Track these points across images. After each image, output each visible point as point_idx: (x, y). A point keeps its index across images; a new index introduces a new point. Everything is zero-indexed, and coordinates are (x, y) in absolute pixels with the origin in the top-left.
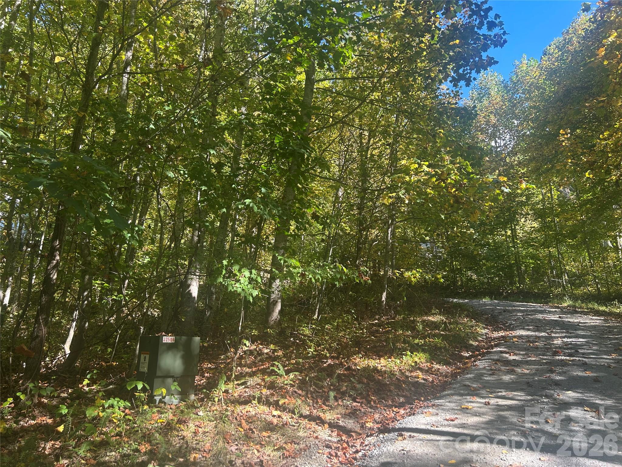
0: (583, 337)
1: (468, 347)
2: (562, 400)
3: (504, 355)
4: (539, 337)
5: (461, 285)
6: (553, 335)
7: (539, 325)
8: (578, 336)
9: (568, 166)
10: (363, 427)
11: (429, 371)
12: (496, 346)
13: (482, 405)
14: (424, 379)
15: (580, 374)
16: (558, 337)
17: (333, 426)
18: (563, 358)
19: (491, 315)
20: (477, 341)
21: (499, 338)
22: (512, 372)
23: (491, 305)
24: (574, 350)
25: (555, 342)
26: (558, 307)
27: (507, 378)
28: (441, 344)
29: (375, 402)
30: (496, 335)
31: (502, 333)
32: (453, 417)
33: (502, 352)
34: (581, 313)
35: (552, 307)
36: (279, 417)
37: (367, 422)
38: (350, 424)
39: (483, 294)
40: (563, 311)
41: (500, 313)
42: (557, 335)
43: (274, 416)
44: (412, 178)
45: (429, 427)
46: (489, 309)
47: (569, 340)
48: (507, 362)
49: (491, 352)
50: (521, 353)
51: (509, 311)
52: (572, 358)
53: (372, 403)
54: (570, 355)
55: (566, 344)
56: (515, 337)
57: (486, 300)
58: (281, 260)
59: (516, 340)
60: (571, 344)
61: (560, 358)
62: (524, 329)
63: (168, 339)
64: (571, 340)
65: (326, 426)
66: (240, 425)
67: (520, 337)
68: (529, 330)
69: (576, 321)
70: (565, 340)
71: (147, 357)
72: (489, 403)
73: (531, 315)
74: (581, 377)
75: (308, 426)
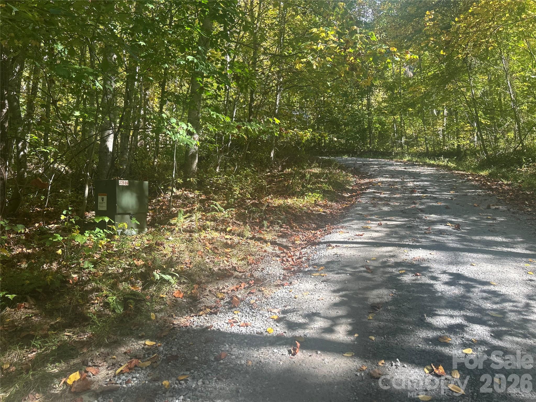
0: (426, 181)
1: (347, 191)
2: (429, 220)
3: (377, 194)
4: (396, 182)
5: (324, 146)
6: (405, 180)
7: (393, 174)
8: (422, 181)
9: (430, 44)
10: (293, 243)
11: (325, 206)
12: (368, 188)
13: (376, 225)
14: (324, 212)
15: (434, 204)
16: (409, 182)
17: (273, 243)
18: (419, 195)
19: (354, 168)
20: (351, 186)
21: (366, 183)
22: (388, 205)
23: (351, 160)
24: (424, 190)
25: (409, 185)
26: (401, 162)
27: (386, 209)
28: (327, 188)
29: (296, 228)
30: (362, 181)
31: (367, 180)
32: (361, 233)
33: (374, 192)
34: (419, 165)
35: (397, 161)
36: (231, 239)
37: (296, 240)
38: (284, 241)
39: (343, 153)
40: (405, 164)
41: (360, 166)
42: (408, 180)
43: (227, 239)
44: (319, 46)
45: (346, 240)
46: (351, 163)
47: (418, 183)
48: (381, 199)
49: (365, 193)
50: (388, 193)
51: (367, 165)
52: (425, 195)
53: (294, 228)
54: (422, 193)
55: (417, 186)
56: (379, 182)
57: (345, 157)
58: (213, 114)
59: (380, 184)
60: (420, 186)
61: (416, 195)
62: (382, 177)
63: (123, 183)
64: (419, 183)
65: (269, 243)
66: (205, 245)
67: (382, 182)
68: (386, 177)
69: (417, 171)
70: (415, 183)
71: (105, 198)
72: (381, 224)
73: (385, 167)
74: (435, 206)
75: (256, 244)
